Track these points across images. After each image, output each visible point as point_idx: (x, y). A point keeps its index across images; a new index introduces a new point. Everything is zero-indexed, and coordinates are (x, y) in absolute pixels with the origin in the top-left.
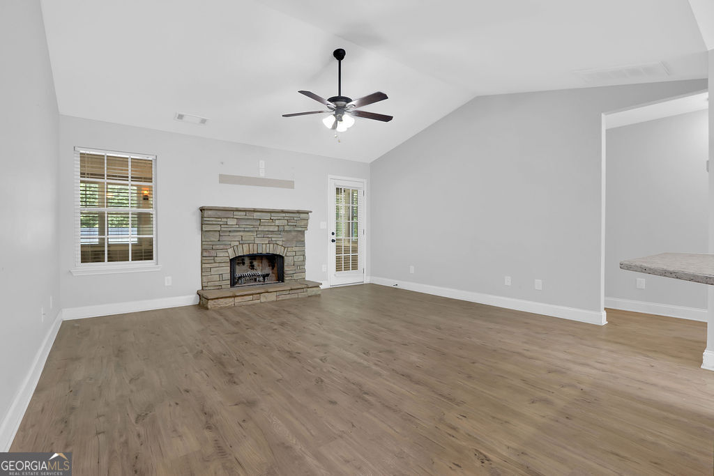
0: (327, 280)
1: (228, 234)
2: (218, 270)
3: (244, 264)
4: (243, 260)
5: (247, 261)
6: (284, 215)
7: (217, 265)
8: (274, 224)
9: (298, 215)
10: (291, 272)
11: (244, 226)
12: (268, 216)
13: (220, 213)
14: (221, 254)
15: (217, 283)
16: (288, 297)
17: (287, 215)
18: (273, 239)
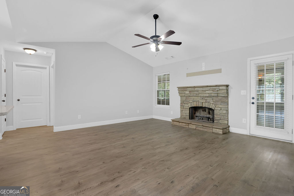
0: (247, 129)
1: (188, 97)
2: (185, 112)
3: (205, 111)
4: (205, 109)
5: (207, 110)
6: (209, 88)
7: (184, 109)
8: (205, 93)
9: (218, 87)
10: (218, 119)
11: (192, 94)
12: (201, 89)
13: (182, 89)
14: (186, 105)
15: (184, 116)
16: (202, 129)
17: (211, 88)
18: (208, 100)
